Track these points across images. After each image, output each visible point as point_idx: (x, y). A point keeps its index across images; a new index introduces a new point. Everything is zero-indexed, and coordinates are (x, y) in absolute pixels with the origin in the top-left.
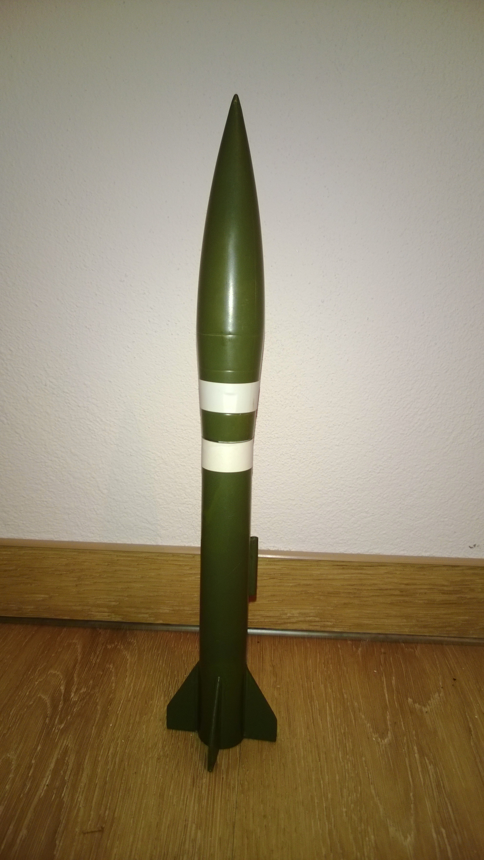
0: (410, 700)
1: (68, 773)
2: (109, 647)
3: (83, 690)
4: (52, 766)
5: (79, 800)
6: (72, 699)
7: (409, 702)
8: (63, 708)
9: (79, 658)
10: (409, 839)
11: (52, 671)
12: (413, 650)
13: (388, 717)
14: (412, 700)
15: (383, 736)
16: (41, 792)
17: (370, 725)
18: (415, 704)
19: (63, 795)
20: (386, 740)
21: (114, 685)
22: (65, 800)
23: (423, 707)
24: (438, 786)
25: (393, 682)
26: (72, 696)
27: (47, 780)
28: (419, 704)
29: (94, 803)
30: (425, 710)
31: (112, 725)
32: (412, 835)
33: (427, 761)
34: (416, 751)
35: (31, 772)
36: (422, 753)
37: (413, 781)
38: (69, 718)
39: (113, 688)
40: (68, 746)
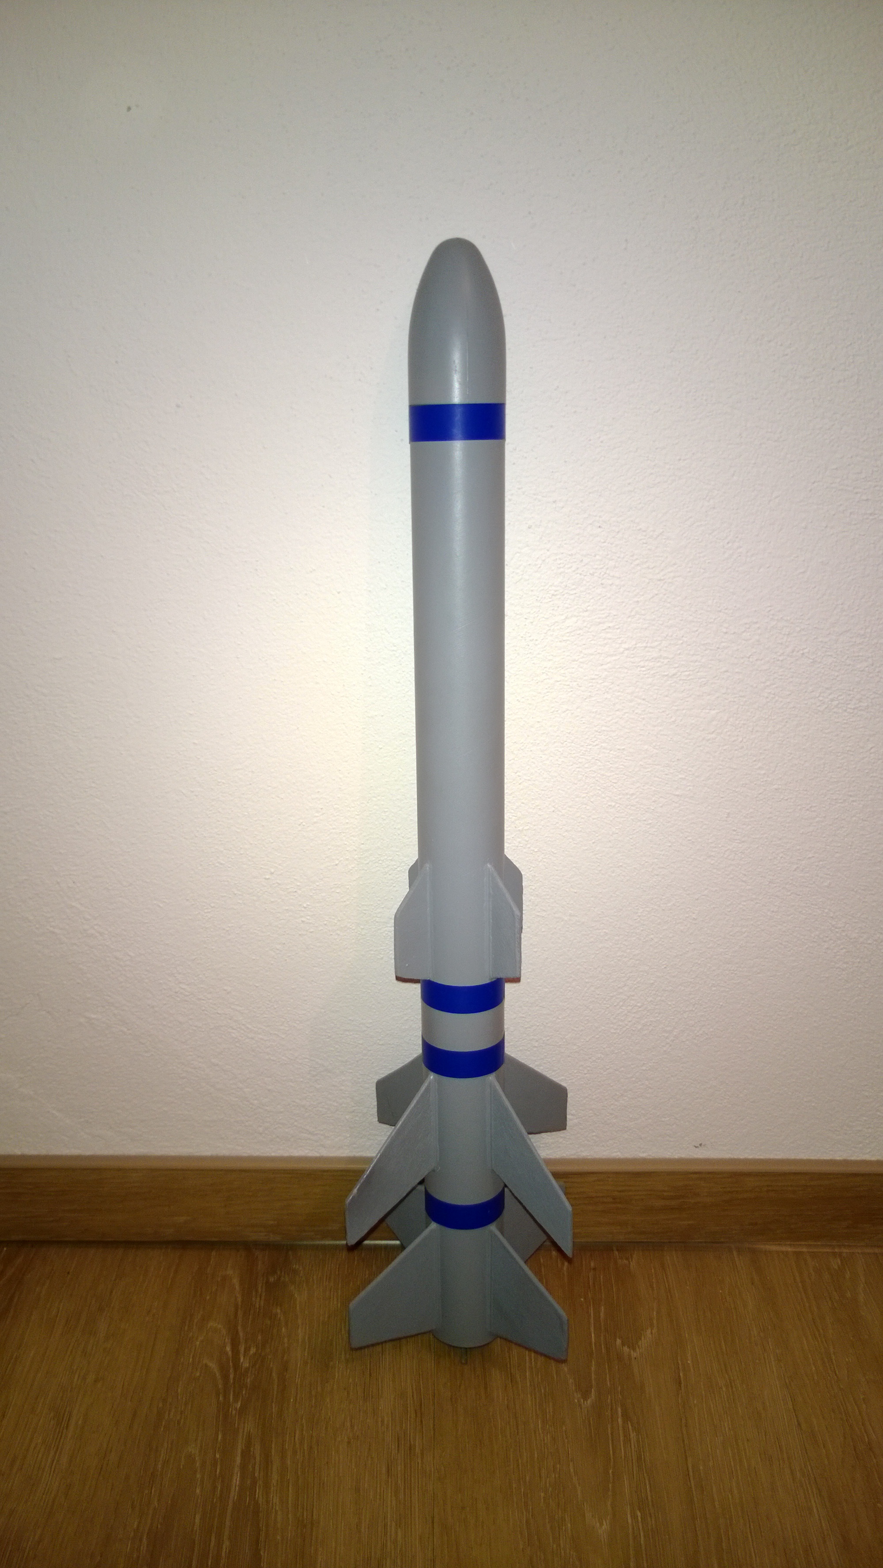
0: (619, 1341)
1: (257, 1468)
2: (272, 1279)
3: (253, 1350)
4: (238, 1459)
5: (274, 1501)
6: (242, 1364)
7: (617, 1344)
8: (234, 1379)
9: (239, 1299)
10: (604, 1527)
11: (211, 1324)
12: (626, 1262)
13: (593, 1369)
14: (621, 1342)
15: (586, 1395)
16: (234, 1494)
17: (573, 1381)
18: (624, 1347)
19: (257, 1496)
20: (589, 1402)
21: (286, 1340)
22: (260, 1502)
23: (632, 1351)
24: (639, 1459)
25: (602, 1315)
26: (242, 1361)
27: (236, 1480)
28: (629, 1347)
29: (290, 1505)
30: (634, 1354)
31: (293, 1400)
32: (608, 1521)
33: (630, 1427)
34: (620, 1414)
35: (218, 1471)
36: (626, 1416)
37: (613, 1455)
38: (244, 1392)
39: (286, 1345)
40: (250, 1431)
